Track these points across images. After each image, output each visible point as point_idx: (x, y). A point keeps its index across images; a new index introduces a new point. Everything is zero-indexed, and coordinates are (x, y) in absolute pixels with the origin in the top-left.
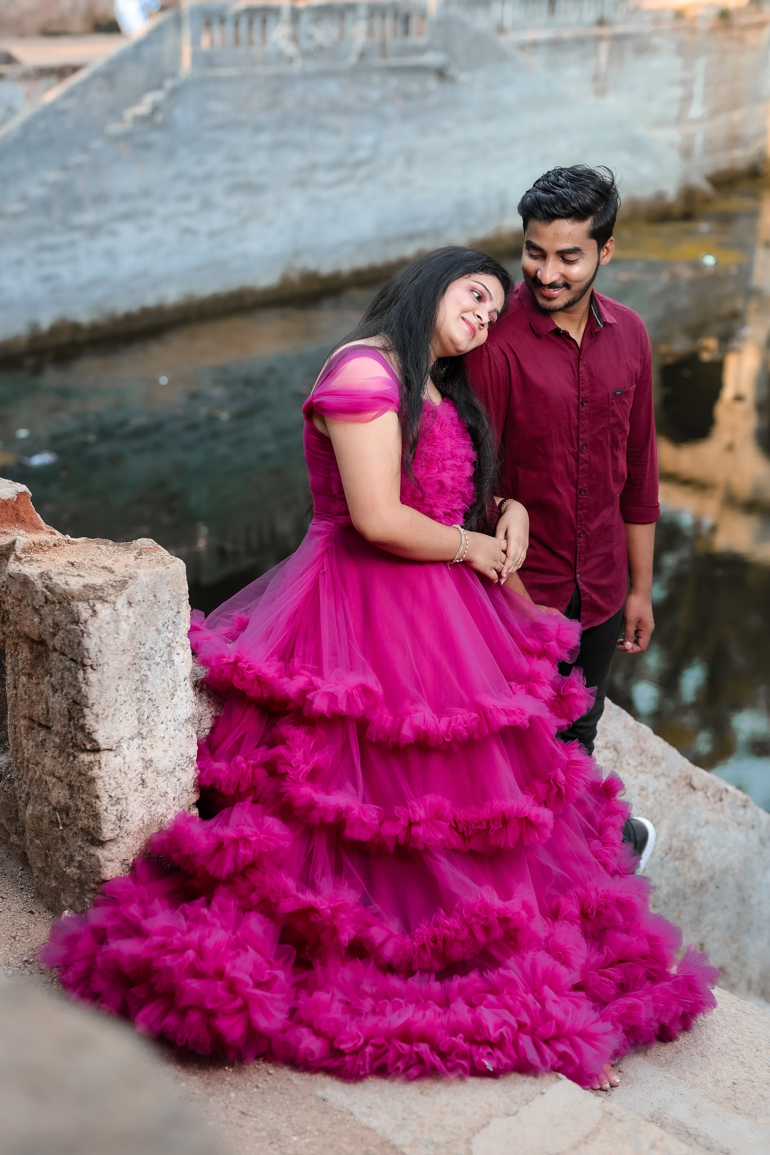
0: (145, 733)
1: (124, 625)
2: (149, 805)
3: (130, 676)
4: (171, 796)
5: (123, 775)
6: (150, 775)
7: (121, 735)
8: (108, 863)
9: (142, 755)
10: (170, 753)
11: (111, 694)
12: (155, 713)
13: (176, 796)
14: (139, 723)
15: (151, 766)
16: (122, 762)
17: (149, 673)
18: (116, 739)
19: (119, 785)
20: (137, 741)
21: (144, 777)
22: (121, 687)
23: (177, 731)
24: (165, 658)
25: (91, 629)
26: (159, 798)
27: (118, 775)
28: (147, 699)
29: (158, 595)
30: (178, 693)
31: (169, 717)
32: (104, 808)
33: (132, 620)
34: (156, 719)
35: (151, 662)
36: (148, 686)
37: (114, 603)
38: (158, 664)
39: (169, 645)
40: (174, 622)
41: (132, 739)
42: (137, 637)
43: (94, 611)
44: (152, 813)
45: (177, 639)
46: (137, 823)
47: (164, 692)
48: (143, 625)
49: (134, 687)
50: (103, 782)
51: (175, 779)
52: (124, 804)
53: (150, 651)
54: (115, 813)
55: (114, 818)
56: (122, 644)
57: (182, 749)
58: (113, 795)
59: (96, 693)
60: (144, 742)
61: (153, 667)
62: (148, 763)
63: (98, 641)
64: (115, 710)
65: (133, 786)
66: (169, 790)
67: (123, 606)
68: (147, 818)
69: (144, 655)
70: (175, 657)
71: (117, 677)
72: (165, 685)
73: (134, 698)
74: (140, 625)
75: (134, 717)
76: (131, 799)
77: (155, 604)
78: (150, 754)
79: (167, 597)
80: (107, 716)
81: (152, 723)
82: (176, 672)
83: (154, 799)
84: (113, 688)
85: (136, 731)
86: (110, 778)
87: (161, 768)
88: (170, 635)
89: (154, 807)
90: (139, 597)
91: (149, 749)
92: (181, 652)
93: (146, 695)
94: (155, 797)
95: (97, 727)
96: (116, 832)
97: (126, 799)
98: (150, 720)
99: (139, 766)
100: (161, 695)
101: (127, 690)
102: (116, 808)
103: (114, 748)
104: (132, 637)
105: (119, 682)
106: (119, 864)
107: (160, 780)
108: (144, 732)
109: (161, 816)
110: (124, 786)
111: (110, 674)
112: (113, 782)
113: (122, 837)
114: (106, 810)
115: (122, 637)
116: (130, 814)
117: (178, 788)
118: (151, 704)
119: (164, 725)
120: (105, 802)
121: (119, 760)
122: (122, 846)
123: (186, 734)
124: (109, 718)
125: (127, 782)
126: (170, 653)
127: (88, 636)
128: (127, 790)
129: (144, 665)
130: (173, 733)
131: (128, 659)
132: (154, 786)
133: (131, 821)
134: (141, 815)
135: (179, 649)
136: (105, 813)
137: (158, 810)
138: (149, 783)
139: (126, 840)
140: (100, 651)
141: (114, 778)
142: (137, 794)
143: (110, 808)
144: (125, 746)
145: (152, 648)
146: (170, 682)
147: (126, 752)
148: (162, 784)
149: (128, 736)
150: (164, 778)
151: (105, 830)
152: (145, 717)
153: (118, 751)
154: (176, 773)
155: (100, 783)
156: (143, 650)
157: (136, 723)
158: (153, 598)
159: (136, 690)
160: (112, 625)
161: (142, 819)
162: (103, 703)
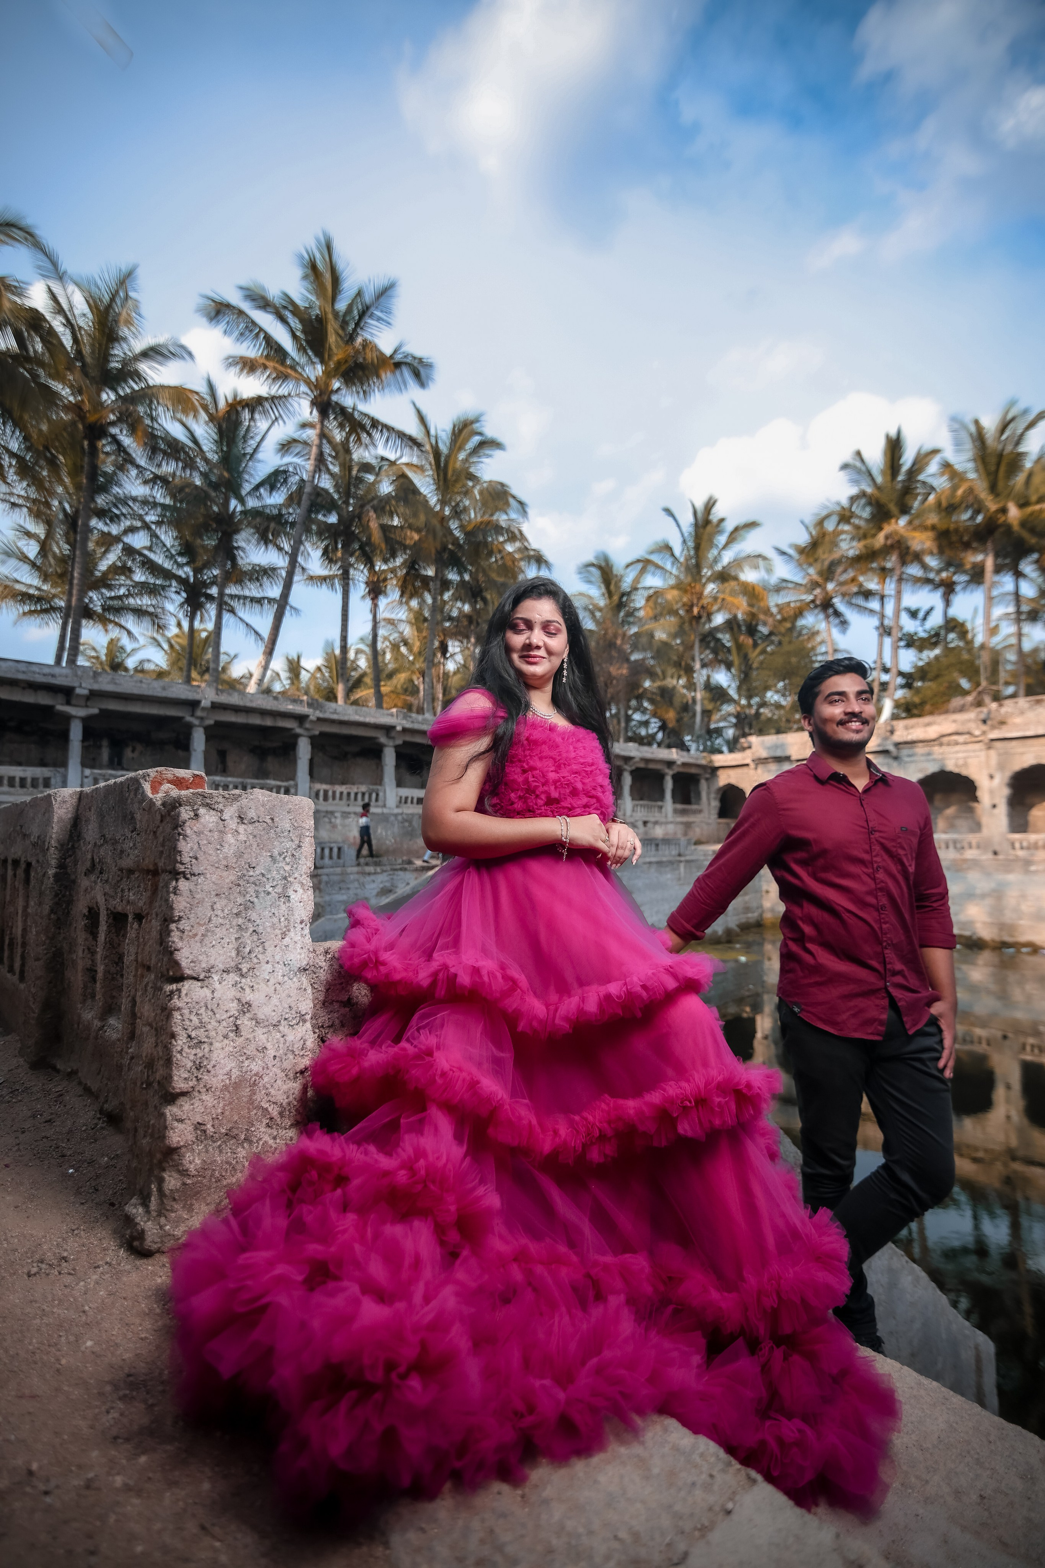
0: (245, 970)
1: (230, 838)
2: (241, 1059)
3: (232, 897)
4: (271, 1052)
5: (210, 1013)
6: (246, 1022)
7: (212, 962)
8: (176, 1124)
9: (238, 995)
10: (275, 1000)
11: (203, 911)
12: (260, 949)
13: (278, 1054)
14: (238, 954)
15: (249, 1011)
16: (209, 995)
17: (256, 900)
18: (204, 965)
19: (202, 1025)
20: (233, 977)
21: (239, 1022)
22: (218, 906)
23: (286, 978)
24: (279, 889)
25: (189, 832)
26: (255, 1052)
27: (202, 1011)
28: (251, 930)
29: (276, 819)
30: (292, 934)
31: (277, 958)
32: (179, 1048)
33: (242, 837)
34: (260, 956)
35: (261, 889)
36: (254, 916)
37: (221, 811)
38: (269, 893)
39: (285, 878)
40: (293, 855)
41: (226, 971)
42: (245, 856)
43: (196, 815)
44: (244, 1069)
45: (296, 875)
46: (221, 1077)
47: (273, 926)
48: (255, 846)
49: (235, 911)
50: (181, 1015)
51: (279, 1035)
52: (207, 1050)
53: (260, 877)
54: (192, 1057)
55: (189, 1064)
56: (226, 858)
57: (290, 1000)
58: (193, 1034)
59: (184, 904)
60: (243, 980)
61: (262, 894)
62: (246, 1007)
63: (196, 847)
64: (207, 931)
65: (222, 1030)
66: (269, 1046)
67: (231, 817)
68: (235, 1073)
69: (252, 879)
70: (290, 893)
71: (214, 893)
72: (275, 920)
73: (234, 923)
74: (251, 845)
75: (231, 946)
76: (217, 1045)
77: (271, 828)
78: (248, 996)
79: (287, 826)
80: (196, 935)
81: (255, 961)
82: (291, 909)
83: (248, 1053)
84: (208, 905)
85: (233, 964)
86: (191, 1012)
87: (261, 1016)
88: (287, 868)
89: (246, 1063)
90: (252, 814)
91: (248, 990)
92: (300, 891)
93: (250, 925)
94: (251, 1050)
95: (180, 945)
96: (191, 1084)
97: (211, 1044)
98: (253, 955)
99: (234, 1007)
100: (269, 930)
101: (226, 911)
102: (194, 1052)
103: (201, 977)
104: (239, 855)
105: (216, 899)
106: (191, 1128)
107: (260, 1031)
108: (245, 967)
109: (256, 1075)
110: (209, 1027)
111: (205, 888)
112: (195, 1019)
113: (199, 1092)
114: (180, 1052)
115: (225, 850)
116: (213, 1063)
117: (281, 1046)
118: (255, 937)
119: (269, 966)
120: (181, 1042)
121: (206, 992)
122: (197, 1103)
123: (297, 984)
124: (197, 938)
125: (214, 1023)
126: (285, 887)
127: (184, 839)
128: (213, 1034)
129: (251, 889)
130: (280, 978)
131: (231, 877)
132: (250, 1036)
133: (213, 1072)
134: (228, 1069)
135: (297, 887)
136: (178, 1056)
137: (252, 1067)
138: (245, 1032)
139: (204, 1097)
140: (196, 859)
141: (197, 1014)
142: (226, 1041)
143: (186, 1049)
144: (216, 977)
145: (263, 875)
146: (283, 919)
147: (217, 985)
148: (261, 1036)
149: (221, 967)
150: (265, 1030)
151: (175, 1078)
152: (247, 950)
153: (206, 983)
154: (281, 1028)
155: (177, 1015)
156: (251, 873)
157: (234, 954)
158: (269, 821)
159: (237, 915)
160: (216, 835)
161: (229, 1074)
162: (192, 920)
